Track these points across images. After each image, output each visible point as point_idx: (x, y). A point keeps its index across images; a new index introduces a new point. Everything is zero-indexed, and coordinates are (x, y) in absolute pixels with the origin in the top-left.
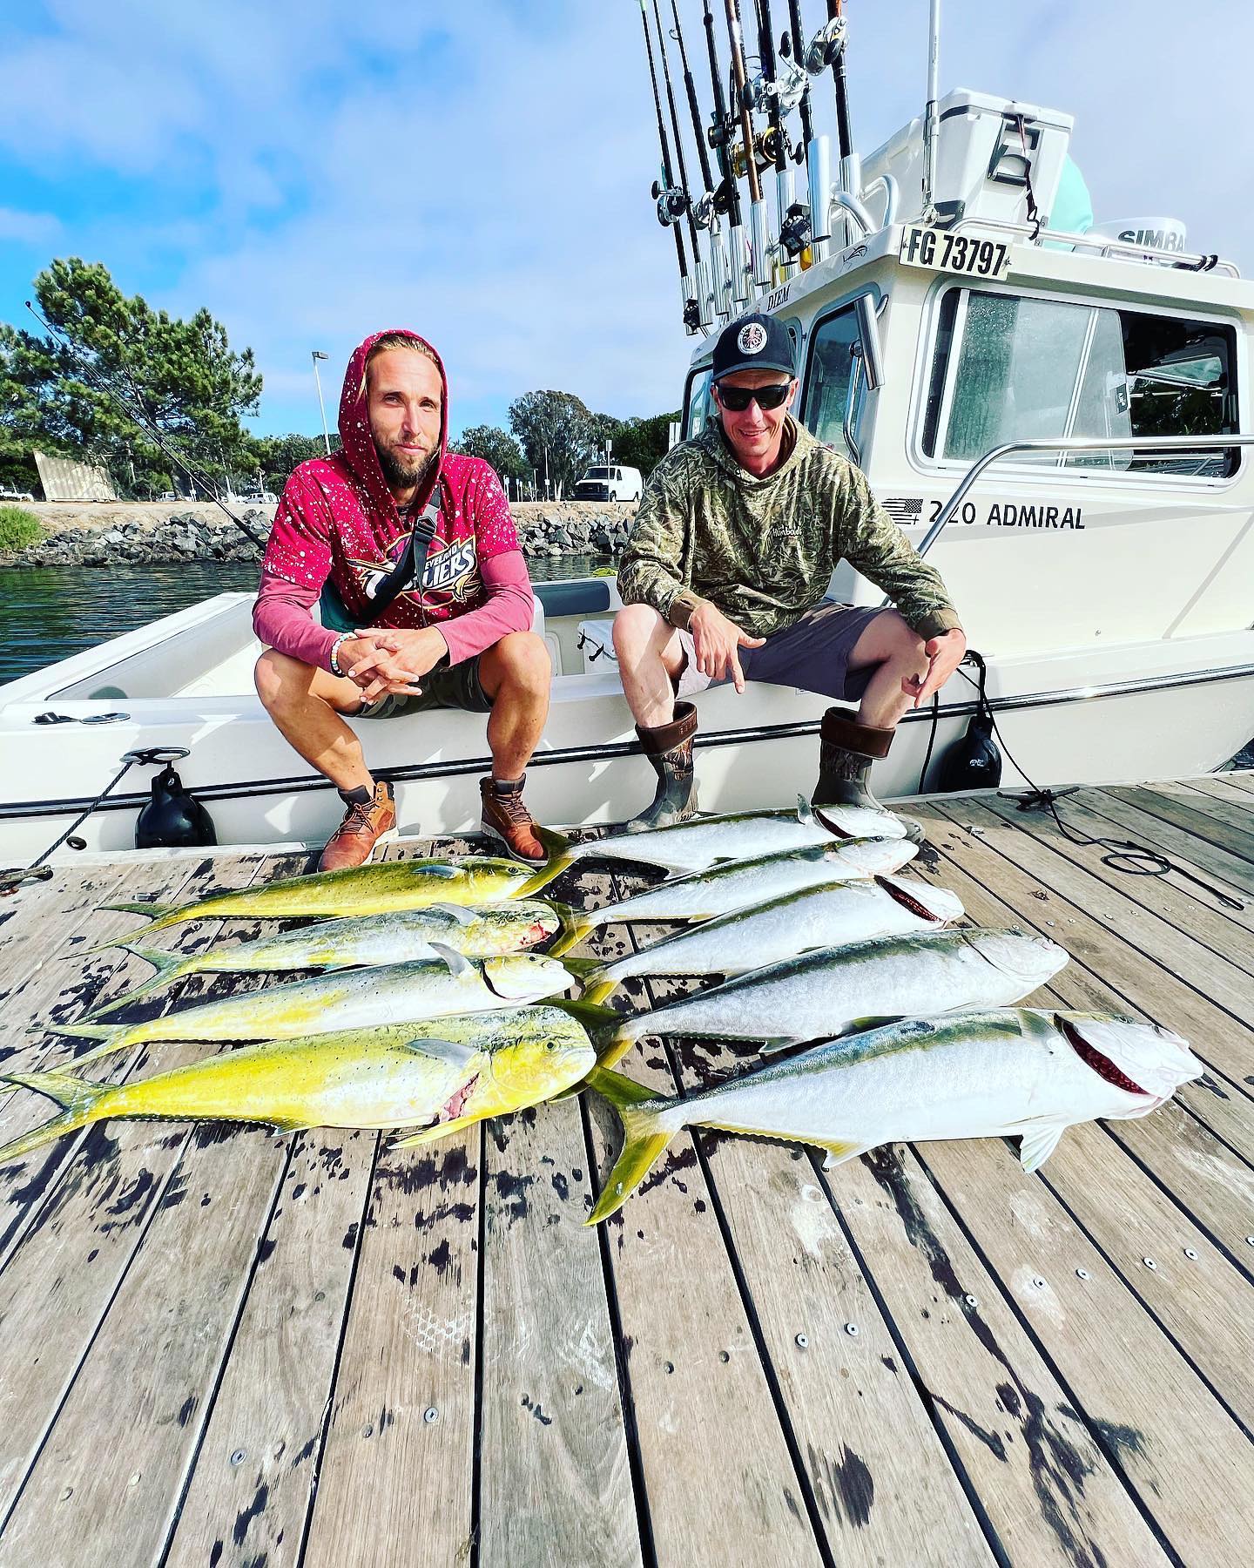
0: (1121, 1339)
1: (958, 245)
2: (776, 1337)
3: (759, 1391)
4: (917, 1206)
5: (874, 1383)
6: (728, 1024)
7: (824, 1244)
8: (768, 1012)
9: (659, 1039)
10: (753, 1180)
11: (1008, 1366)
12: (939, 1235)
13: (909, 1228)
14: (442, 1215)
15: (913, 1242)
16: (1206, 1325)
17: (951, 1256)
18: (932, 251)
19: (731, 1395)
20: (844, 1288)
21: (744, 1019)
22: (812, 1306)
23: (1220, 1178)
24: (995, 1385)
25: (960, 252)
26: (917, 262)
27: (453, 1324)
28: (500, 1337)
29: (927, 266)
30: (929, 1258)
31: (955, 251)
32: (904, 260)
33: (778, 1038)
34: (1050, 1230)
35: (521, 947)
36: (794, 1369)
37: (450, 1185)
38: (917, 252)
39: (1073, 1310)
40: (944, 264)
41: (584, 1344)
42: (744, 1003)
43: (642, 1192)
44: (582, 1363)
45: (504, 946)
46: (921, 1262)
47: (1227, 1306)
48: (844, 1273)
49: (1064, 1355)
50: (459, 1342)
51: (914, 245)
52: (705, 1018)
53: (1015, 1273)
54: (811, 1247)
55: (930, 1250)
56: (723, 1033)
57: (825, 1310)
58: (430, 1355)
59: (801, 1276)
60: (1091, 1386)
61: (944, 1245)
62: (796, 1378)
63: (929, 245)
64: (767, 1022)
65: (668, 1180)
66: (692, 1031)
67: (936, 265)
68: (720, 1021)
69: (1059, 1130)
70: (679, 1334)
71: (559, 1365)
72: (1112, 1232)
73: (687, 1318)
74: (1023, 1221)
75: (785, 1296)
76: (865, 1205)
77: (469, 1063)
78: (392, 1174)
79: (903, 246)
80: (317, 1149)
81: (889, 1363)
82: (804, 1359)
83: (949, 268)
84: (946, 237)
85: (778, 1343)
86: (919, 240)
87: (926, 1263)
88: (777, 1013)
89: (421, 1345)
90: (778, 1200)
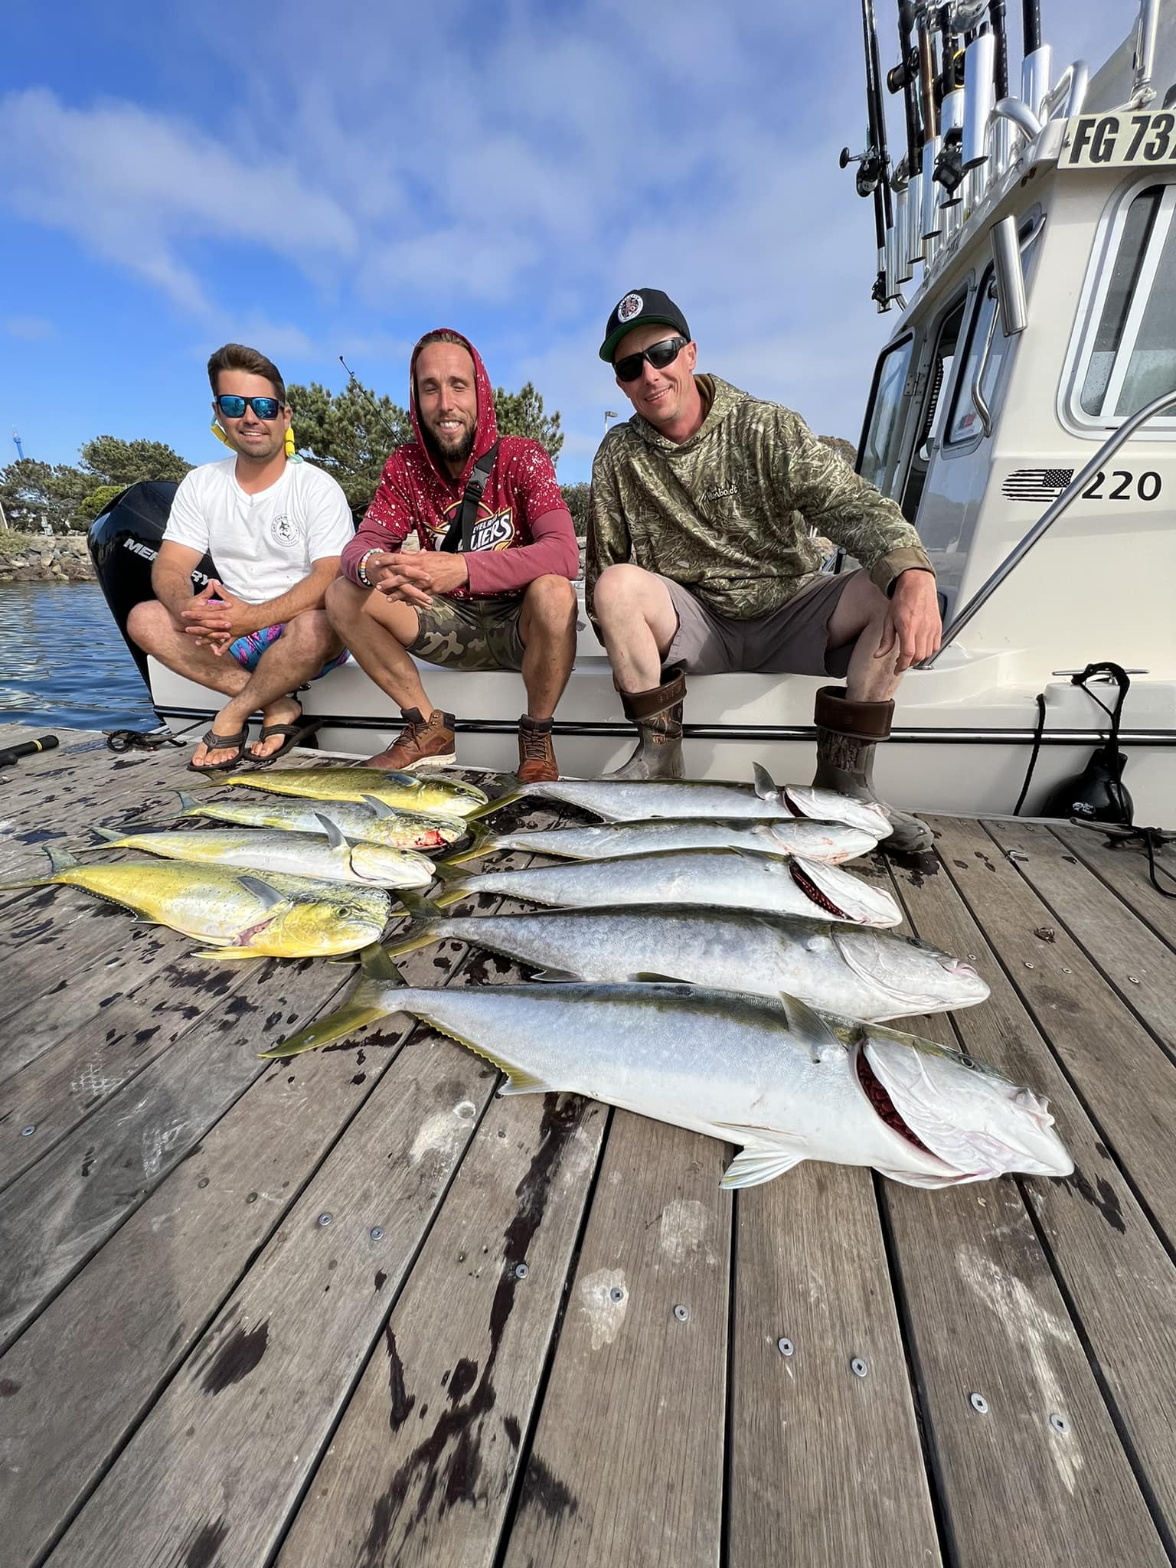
0: (658, 1400)
1: (1157, 125)
2: (309, 1204)
3: (249, 1238)
4: (559, 1164)
5: (348, 1289)
6: (521, 946)
7: (431, 1155)
8: (560, 942)
9: (465, 945)
10: (424, 1079)
11: (495, 1349)
12: (553, 1197)
13: (529, 1179)
14: (176, 1009)
15: (519, 1192)
16: (796, 1449)
17: (546, 1221)
18: (1111, 143)
19: (225, 1228)
20: (409, 1197)
21: (536, 944)
22: (366, 1197)
23: (1003, 1309)
24: (463, 1357)
25: (1158, 136)
26: (1085, 161)
27: (104, 1081)
28: (122, 1102)
29: (1102, 164)
30: (520, 1213)
31: (1151, 135)
32: (1064, 163)
33: (558, 971)
34: (689, 1252)
35: (415, 846)
36: (294, 1237)
37: (203, 992)
38: (1087, 149)
39: (628, 1339)
40: (1131, 155)
41: (166, 1136)
42: (543, 928)
43: (327, 1049)
44: (151, 1147)
45: (401, 842)
46: (508, 1212)
47: (853, 1450)
48: (424, 1186)
49: (570, 1375)
50: (96, 1094)
51: (1081, 139)
52: (504, 934)
53: (601, 1271)
54: (417, 1152)
55: (529, 1206)
56: (515, 952)
57: (372, 1206)
58: (71, 1093)
59: (380, 1170)
60: (566, 1421)
61: (549, 1212)
62: (288, 1245)
63: (1107, 136)
64: (555, 952)
65: (357, 1049)
66: (491, 944)
67: (1118, 159)
68: (515, 940)
69: (795, 1159)
70: (239, 1164)
71: (135, 1141)
72: (769, 1293)
73: (257, 1155)
74: (664, 1229)
75: (352, 1177)
76: (506, 1140)
77: (276, 907)
78: (176, 971)
79: (1065, 144)
80: (151, 940)
81: (380, 1279)
82: (311, 1235)
83: (1140, 160)
84: (1136, 120)
85: (304, 1210)
86: (1091, 132)
87: (512, 1216)
88: (567, 945)
89: (73, 1084)
90: (429, 1102)
